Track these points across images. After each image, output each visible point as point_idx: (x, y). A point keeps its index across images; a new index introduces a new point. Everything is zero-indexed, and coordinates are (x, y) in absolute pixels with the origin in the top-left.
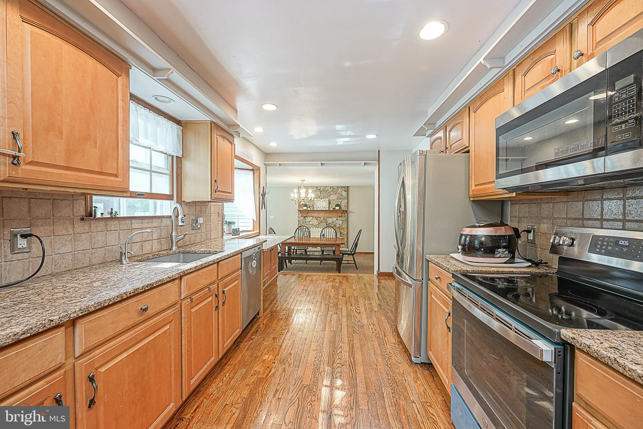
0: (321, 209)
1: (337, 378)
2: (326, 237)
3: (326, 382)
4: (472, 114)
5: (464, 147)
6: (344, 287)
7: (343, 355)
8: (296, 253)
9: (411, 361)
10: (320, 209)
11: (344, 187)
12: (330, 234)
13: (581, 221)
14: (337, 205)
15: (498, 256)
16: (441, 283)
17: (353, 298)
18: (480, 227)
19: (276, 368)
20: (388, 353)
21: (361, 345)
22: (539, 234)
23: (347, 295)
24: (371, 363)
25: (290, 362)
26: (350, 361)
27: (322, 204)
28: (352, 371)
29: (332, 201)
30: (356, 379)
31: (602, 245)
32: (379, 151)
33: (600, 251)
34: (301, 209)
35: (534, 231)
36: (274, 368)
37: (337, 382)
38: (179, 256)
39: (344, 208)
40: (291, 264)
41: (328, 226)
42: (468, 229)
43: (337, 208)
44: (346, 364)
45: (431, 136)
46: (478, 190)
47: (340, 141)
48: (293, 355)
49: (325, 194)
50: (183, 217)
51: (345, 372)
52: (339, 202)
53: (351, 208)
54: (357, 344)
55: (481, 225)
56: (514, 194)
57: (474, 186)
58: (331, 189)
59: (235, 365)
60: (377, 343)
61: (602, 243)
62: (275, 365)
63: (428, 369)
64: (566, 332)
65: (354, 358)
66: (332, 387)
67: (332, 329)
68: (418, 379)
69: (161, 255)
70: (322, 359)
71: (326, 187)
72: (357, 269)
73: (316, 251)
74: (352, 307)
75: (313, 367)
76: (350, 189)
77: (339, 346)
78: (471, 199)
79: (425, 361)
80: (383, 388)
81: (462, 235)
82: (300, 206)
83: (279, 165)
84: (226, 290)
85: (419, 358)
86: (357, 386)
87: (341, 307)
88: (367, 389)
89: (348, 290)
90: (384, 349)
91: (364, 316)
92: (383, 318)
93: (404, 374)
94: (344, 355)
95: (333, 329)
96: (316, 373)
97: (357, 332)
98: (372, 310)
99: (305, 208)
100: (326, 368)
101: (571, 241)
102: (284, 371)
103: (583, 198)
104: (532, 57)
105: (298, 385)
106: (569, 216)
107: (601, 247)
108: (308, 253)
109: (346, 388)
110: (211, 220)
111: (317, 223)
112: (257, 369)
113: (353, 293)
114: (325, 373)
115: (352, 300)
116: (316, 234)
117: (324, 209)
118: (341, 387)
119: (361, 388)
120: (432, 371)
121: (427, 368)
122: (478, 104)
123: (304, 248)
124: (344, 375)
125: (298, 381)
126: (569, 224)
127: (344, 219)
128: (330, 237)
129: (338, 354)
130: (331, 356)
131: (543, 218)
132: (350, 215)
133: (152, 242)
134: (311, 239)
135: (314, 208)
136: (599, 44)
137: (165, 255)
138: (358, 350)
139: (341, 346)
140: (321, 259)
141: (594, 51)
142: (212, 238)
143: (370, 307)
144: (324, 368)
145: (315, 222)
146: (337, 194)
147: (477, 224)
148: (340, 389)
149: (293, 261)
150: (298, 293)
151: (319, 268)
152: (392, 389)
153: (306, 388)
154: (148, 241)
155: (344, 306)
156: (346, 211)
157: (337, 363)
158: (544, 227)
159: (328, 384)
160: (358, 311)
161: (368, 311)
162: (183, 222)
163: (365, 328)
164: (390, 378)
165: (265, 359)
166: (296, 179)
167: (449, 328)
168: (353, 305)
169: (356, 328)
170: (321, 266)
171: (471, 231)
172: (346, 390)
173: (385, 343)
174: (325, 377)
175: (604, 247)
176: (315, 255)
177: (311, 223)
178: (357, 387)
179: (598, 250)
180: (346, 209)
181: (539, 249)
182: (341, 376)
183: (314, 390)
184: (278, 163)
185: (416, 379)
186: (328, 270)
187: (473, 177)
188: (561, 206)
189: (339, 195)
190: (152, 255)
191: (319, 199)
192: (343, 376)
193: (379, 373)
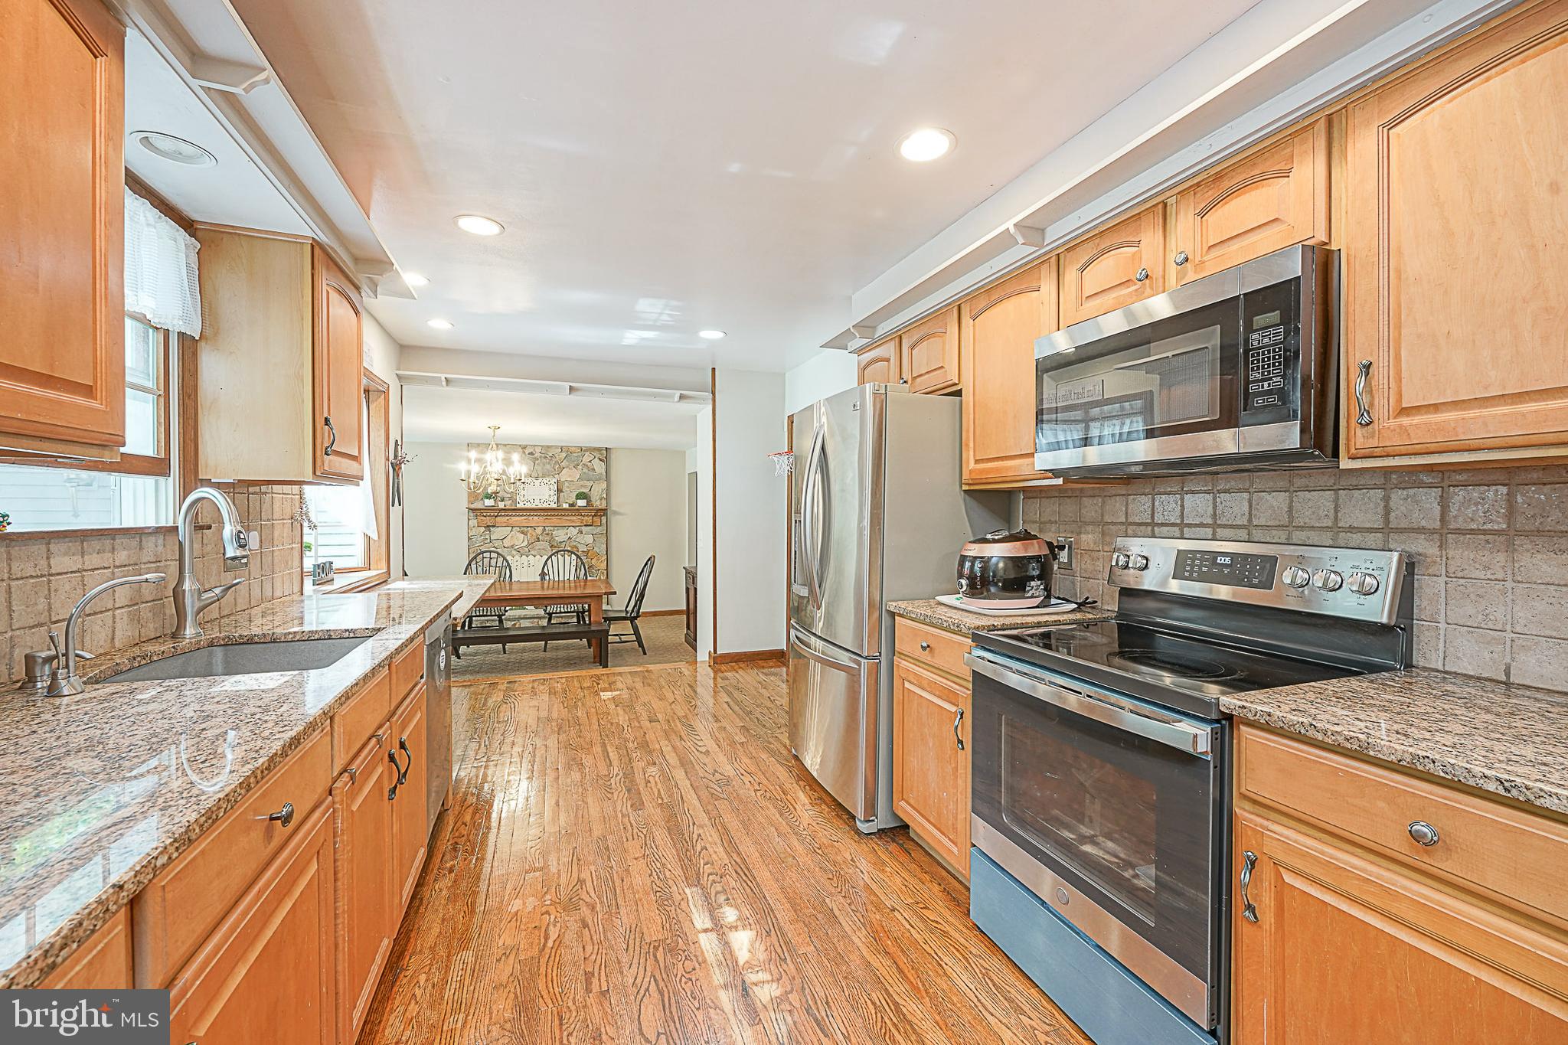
0: (537, 504)
1: (720, 906)
2: (551, 577)
3: (701, 920)
4: (966, 320)
5: (951, 382)
6: (644, 699)
7: (712, 853)
8: (470, 627)
9: (858, 832)
10: (534, 506)
11: (599, 450)
12: (564, 569)
13: (1150, 528)
14: (580, 496)
15: (1029, 595)
16: (933, 657)
17: (677, 721)
18: (995, 541)
19: (558, 925)
20: (806, 826)
21: (743, 822)
22: (1079, 551)
23: (660, 716)
24: (782, 856)
25: (588, 899)
26: (733, 862)
27: (540, 494)
28: (749, 882)
29: (566, 484)
30: (765, 897)
31: (1192, 566)
32: (714, 369)
33: (1191, 574)
34: (478, 505)
35: (1070, 548)
36: (555, 926)
37: (727, 914)
38: (211, 654)
39: (598, 503)
40: (459, 658)
41: (557, 550)
42: (976, 546)
43: (581, 503)
44: (727, 871)
45: (859, 351)
46: (982, 471)
47: (632, 337)
48: (589, 883)
49: (548, 467)
50: (240, 532)
51: (733, 888)
52: (586, 486)
53: (615, 505)
54: (733, 823)
55: (996, 537)
56: (1060, 481)
57: (972, 461)
58: (564, 455)
59: (432, 949)
60: (774, 811)
61: (1193, 562)
62: (553, 917)
63: (893, 841)
64: (1229, 699)
65: (739, 854)
66: (718, 928)
67: (660, 801)
68: (884, 863)
69: (155, 658)
70: (667, 873)
71: (548, 447)
72: (645, 654)
73: (525, 618)
74: (683, 743)
75: (654, 898)
76: (613, 456)
77: (695, 836)
78: (965, 487)
79: (886, 824)
80: (827, 900)
81: (963, 558)
82: (473, 496)
83: (444, 383)
84: (404, 738)
85: (873, 821)
86: (772, 910)
87: (658, 747)
88: (795, 911)
89: (657, 705)
90: (794, 820)
91: (722, 758)
92: (764, 756)
93: (854, 862)
94: (716, 852)
95: (663, 800)
96: (668, 909)
97: (722, 796)
98: (733, 743)
99: (489, 503)
100: (687, 890)
101: (1145, 562)
102: (585, 925)
103: (1154, 489)
104: (1097, 241)
105: (637, 948)
106: (1130, 520)
107: (1192, 568)
108: (507, 624)
109: (751, 921)
110: (275, 539)
111: (526, 543)
112: (506, 939)
113: (672, 709)
114: (691, 903)
115: (676, 726)
116: (526, 571)
117: (545, 505)
118: (739, 923)
119: (783, 913)
120: (901, 842)
121: (892, 838)
122: (982, 303)
123: (495, 610)
124: (736, 896)
125: (632, 937)
126: (1130, 532)
127: (598, 530)
128: (561, 579)
129: (700, 853)
130: (686, 861)
131: (1086, 523)
132: (615, 521)
133: (114, 617)
134: (514, 587)
135: (515, 502)
136: (1213, 250)
137: (165, 655)
138: (740, 834)
139: (699, 835)
140: (545, 637)
141: (1206, 258)
142: (278, 593)
143: (724, 735)
144: (681, 891)
145: (520, 540)
146: (580, 467)
147: (989, 536)
148: (740, 928)
149: (463, 649)
150: (529, 730)
151: (544, 660)
152: (845, 897)
153: (661, 948)
154: (101, 612)
155: (664, 743)
156: (603, 512)
157: (706, 875)
158: (1088, 539)
159: (708, 925)
160: (703, 749)
161: (724, 745)
162: (242, 546)
163: (734, 783)
164: (831, 877)
165: (514, 910)
166: (476, 425)
167: (960, 742)
168: (685, 738)
169: (715, 787)
170: (548, 655)
171: (980, 550)
172: (753, 926)
173: (791, 807)
174: (694, 910)
175: (1196, 569)
176: (520, 628)
177: (507, 543)
178: (774, 914)
179: (1187, 574)
180: (604, 506)
181: (1079, 578)
182: (728, 899)
183: (681, 945)
184: (443, 376)
185: (880, 865)
186: (570, 663)
187: (971, 445)
188: (1118, 504)
189: (585, 470)
190: (129, 660)
191: (530, 479)
192: (733, 899)
193: (806, 873)
